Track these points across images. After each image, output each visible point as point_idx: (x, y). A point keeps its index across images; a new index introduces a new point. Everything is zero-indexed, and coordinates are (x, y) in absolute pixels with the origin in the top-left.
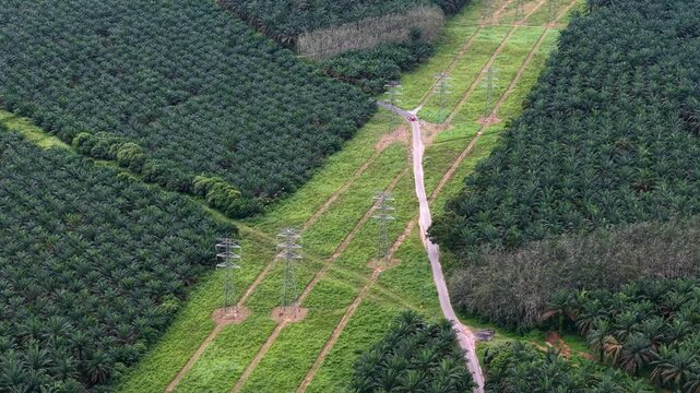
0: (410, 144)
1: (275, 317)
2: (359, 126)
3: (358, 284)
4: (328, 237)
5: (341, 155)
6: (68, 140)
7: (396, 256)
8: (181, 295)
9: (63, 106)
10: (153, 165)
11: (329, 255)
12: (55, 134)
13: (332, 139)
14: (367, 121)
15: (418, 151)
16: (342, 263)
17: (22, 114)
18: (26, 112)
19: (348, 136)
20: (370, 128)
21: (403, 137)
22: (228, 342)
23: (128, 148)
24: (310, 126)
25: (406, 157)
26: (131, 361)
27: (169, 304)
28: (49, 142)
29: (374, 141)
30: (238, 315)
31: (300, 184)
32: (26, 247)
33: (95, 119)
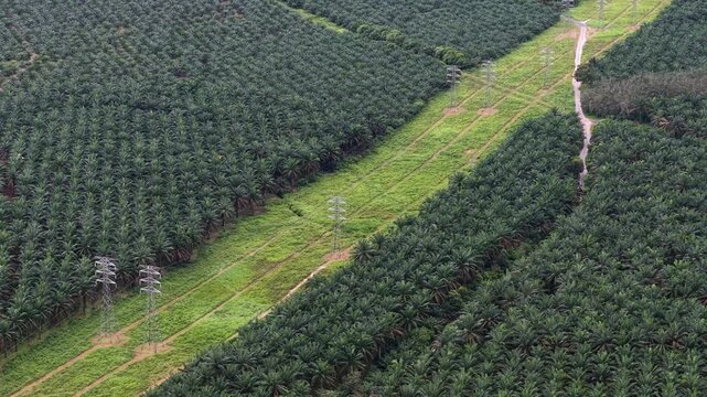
0: (577, 39)
1: (479, 112)
2: (546, 28)
3: (529, 99)
4: (516, 79)
5: (530, 43)
6: (354, 29)
7: (555, 88)
8: (426, 100)
9: (349, 10)
10: (410, 41)
11: (515, 87)
12: (344, 27)
13: (526, 33)
14: (551, 25)
15: (582, 42)
16: (522, 90)
17: (322, 15)
18: (324, 14)
19: (537, 32)
20: (553, 30)
21: (574, 35)
22: (451, 121)
23: (394, 32)
24: (511, 26)
25: (573, 45)
26: (396, 127)
27: (419, 103)
28: (341, 30)
29: (554, 36)
30: (458, 111)
31: (502, 55)
32: (334, 76)
33: (371, 19)
